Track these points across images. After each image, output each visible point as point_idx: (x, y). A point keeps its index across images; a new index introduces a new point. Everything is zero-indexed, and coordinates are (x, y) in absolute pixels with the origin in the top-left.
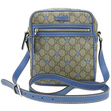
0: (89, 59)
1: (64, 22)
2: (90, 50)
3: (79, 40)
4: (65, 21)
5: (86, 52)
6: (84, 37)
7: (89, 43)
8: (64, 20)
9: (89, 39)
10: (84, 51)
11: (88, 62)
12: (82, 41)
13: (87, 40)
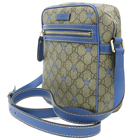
0: (89, 79)
1: (64, 22)
2: (90, 64)
3: (76, 48)
4: (65, 20)
5: (85, 66)
6: (84, 44)
7: (91, 54)
8: (63, 19)
9: (91, 47)
10: (82, 65)
11: (86, 83)
12: (82, 50)
13: (89, 49)
